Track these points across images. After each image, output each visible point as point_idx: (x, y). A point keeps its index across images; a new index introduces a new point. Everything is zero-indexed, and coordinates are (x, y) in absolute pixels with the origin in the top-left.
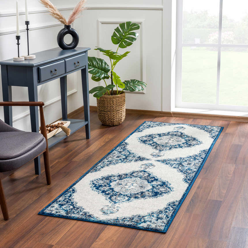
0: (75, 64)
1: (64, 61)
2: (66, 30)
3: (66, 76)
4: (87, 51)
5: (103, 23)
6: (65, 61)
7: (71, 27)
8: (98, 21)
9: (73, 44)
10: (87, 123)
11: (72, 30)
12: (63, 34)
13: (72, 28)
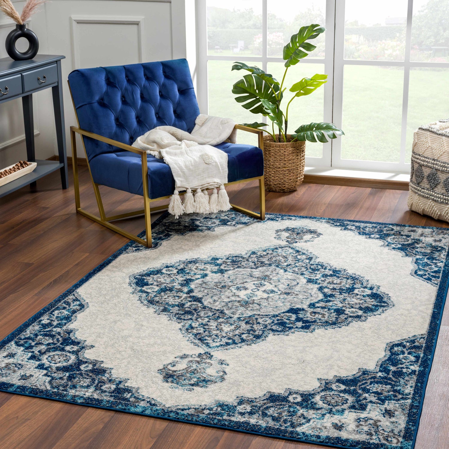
0: (38, 79)
1: (20, 75)
2: (18, 31)
3: (31, 95)
4: (60, 60)
5: (79, 22)
6: (22, 75)
7: (27, 27)
8: (70, 18)
9: (30, 52)
10: (62, 165)
11: (27, 32)
12: (13, 38)
13: (27, 29)
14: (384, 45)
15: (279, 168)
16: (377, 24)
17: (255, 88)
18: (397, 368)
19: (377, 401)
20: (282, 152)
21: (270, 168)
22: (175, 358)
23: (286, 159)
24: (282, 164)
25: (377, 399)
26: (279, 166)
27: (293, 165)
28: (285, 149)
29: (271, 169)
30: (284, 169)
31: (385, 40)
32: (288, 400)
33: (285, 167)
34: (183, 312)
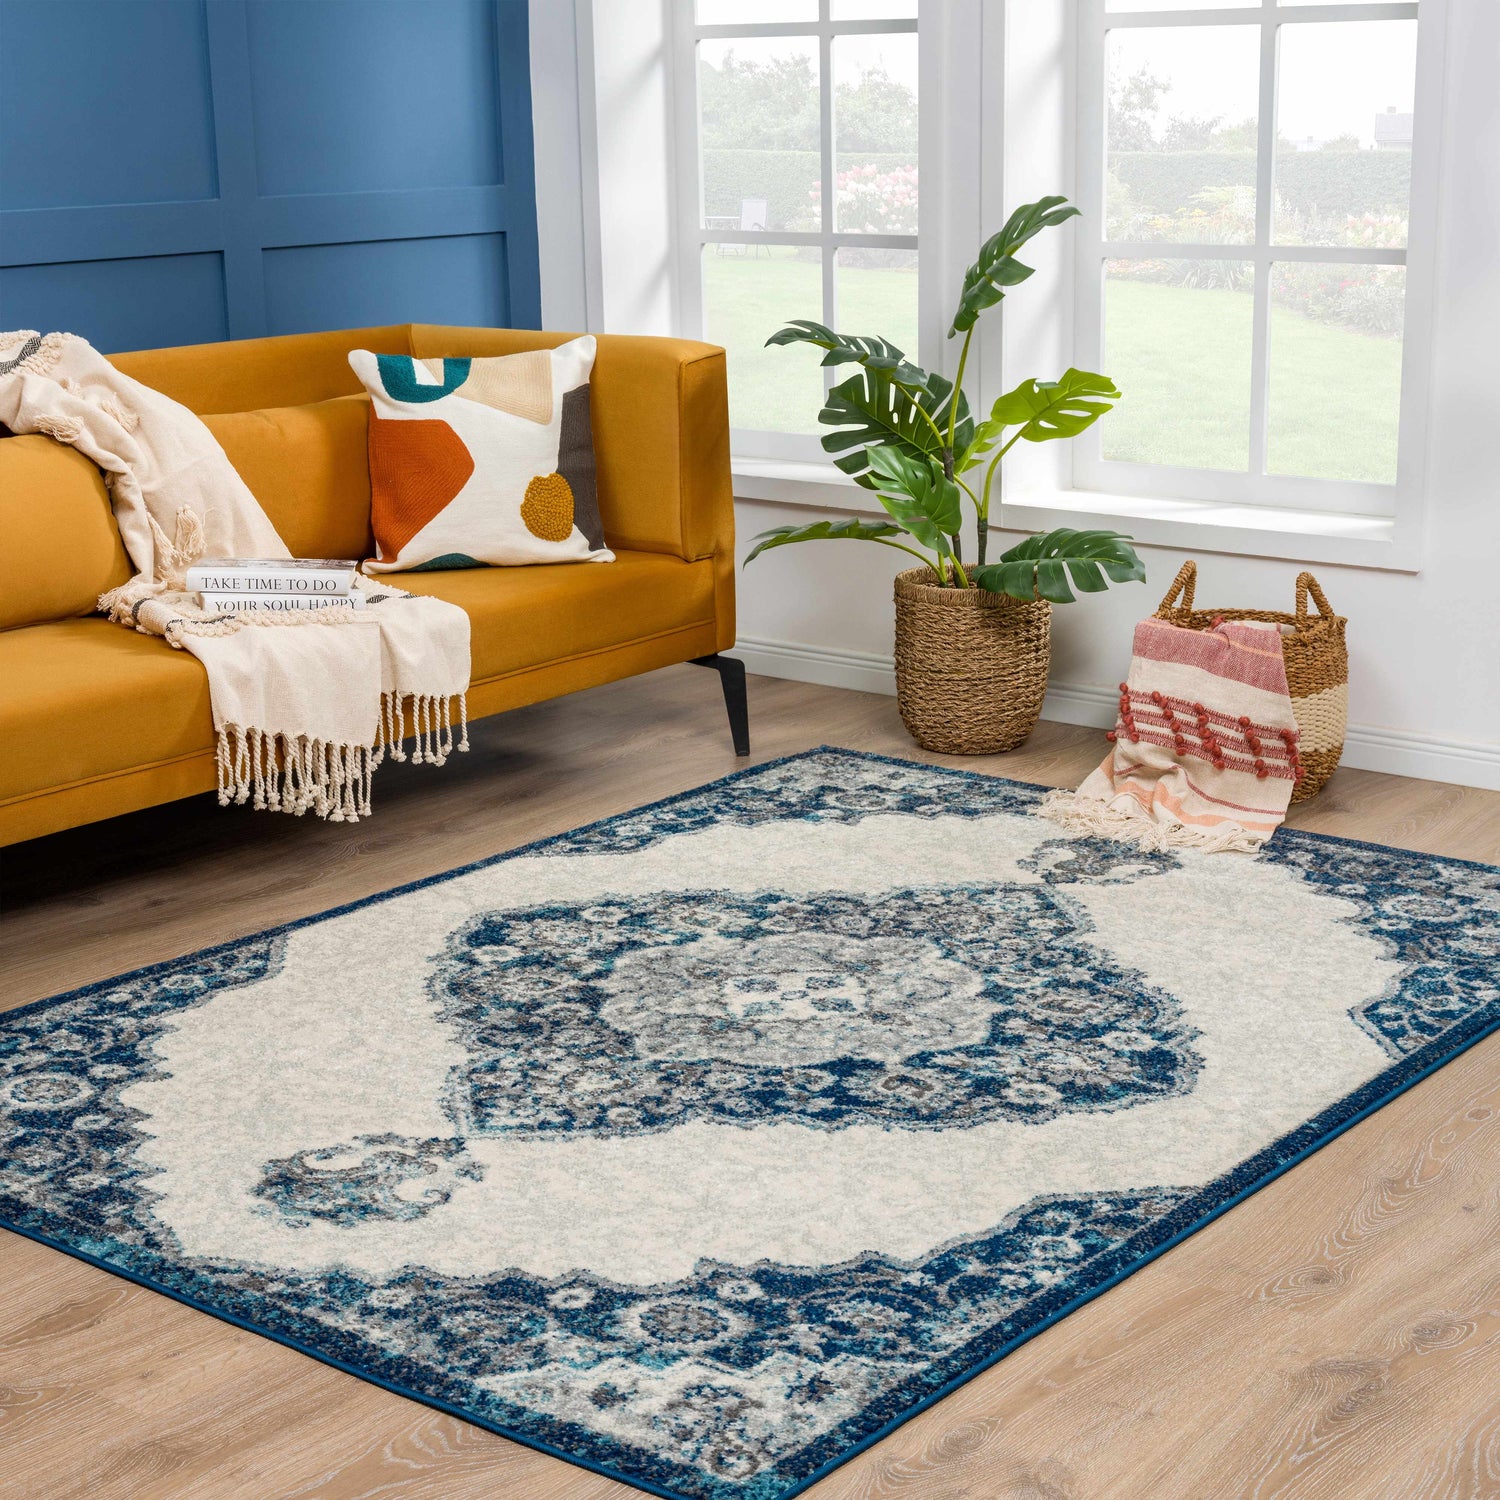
14: (1369, 231)
15: (940, 672)
16: (1343, 139)
17: (891, 408)
18: (991, 1271)
19: (817, 1348)
20: (949, 619)
21: (913, 669)
22: (356, 1138)
23: (960, 645)
24: (948, 660)
25: (820, 1345)
26: (940, 666)
27: (988, 664)
28: (959, 611)
29: (917, 674)
30: (956, 676)
31: (1377, 211)
32: (545, 1299)
33: (958, 671)
34: (514, 1026)
